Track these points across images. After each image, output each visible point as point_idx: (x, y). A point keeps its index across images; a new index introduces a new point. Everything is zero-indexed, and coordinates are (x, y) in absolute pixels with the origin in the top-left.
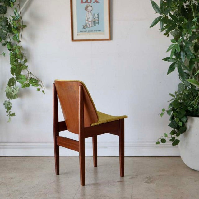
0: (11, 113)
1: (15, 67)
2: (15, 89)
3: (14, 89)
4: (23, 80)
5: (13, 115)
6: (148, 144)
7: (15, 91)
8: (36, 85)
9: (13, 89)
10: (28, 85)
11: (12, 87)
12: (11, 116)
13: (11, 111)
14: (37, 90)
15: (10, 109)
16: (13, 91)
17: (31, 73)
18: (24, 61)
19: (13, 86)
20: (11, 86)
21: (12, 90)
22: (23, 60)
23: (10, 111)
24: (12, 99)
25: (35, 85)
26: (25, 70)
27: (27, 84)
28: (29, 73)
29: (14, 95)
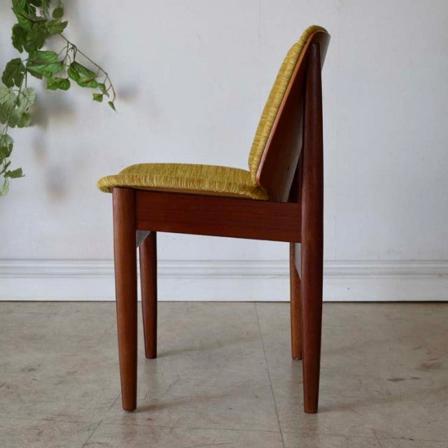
0: (11, 168)
1: (27, 26)
2: (25, 96)
3: (21, 96)
4: (50, 66)
5: (17, 174)
6: (416, 266)
7: (23, 102)
8: (89, 84)
9: (18, 96)
10: (64, 85)
11: (15, 88)
12: (9, 178)
13: (10, 162)
14: (94, 99)
15: (8, 156)
16: (18, 102)
17: (74, 47)
18: (53, 14)
19: (19, 85)
20: (13, 86)
21: (14, 99)
22: (51, 11)
23: (8, 159)
24: (13, 127)
25: (87, 82)
26: (58, 35)
27: (61, 82)
28: (71, 46)
29: (20, 116)
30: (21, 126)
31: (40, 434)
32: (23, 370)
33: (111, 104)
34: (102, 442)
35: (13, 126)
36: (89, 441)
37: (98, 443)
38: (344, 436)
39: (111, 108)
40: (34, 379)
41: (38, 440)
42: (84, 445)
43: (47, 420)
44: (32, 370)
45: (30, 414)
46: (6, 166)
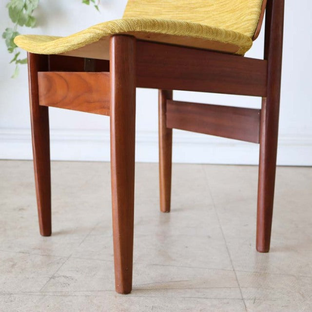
9: (25, 3)
12: (20, 65)
13: (19, 53)
14: (84, 2)
16: (25, 6)
29: (27, 17)
30: (28, 25)
31: (13, 266)
32: (14, 210)
33: (96, 7)
34: (67, 276)
35: (22, 25)
36: (55, 275)
37: (64, 276)
38: (294, 276)
39: (96, 10)
40: (22, 217)
41: (10, 272)
42: (51, 278)
43: (23, 253)
44: (21, 209)
45: (9, 247)
46: (17, 55)
